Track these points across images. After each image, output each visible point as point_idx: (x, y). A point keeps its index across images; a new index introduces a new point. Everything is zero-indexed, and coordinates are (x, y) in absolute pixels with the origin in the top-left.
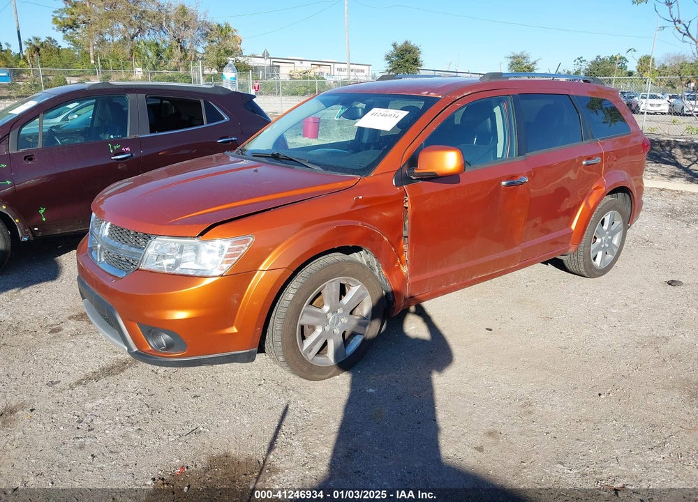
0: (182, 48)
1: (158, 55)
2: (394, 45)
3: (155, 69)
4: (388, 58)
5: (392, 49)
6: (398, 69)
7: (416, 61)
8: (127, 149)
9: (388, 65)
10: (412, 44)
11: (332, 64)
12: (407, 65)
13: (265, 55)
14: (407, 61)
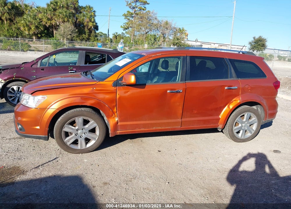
0: (164, 37)
1: (155, 40)
2: (254, 38)
3: (152, 45)
4: (250, 43)
5: (253, 39)
6: (254, 49)
7: (264, 45)
8: (75, 69)
9: (250, 46)
10: (263, 37)
11: (228, 46)
12: (259, 47)
13: (196, 41)
14: (259, 45)
